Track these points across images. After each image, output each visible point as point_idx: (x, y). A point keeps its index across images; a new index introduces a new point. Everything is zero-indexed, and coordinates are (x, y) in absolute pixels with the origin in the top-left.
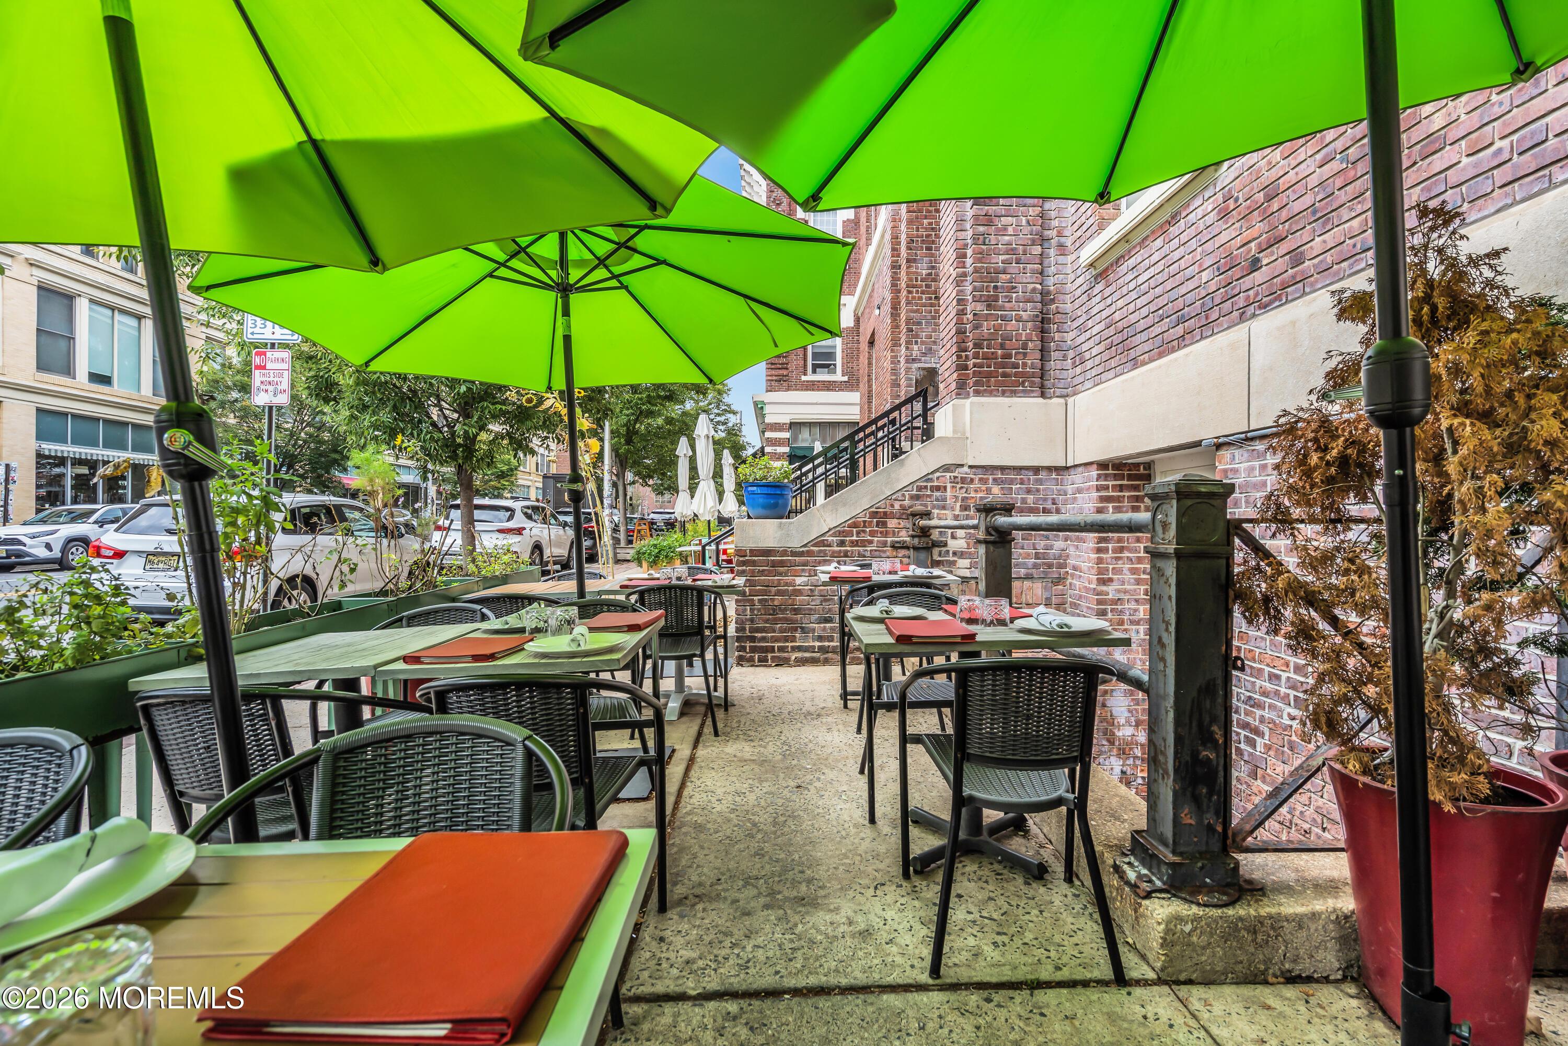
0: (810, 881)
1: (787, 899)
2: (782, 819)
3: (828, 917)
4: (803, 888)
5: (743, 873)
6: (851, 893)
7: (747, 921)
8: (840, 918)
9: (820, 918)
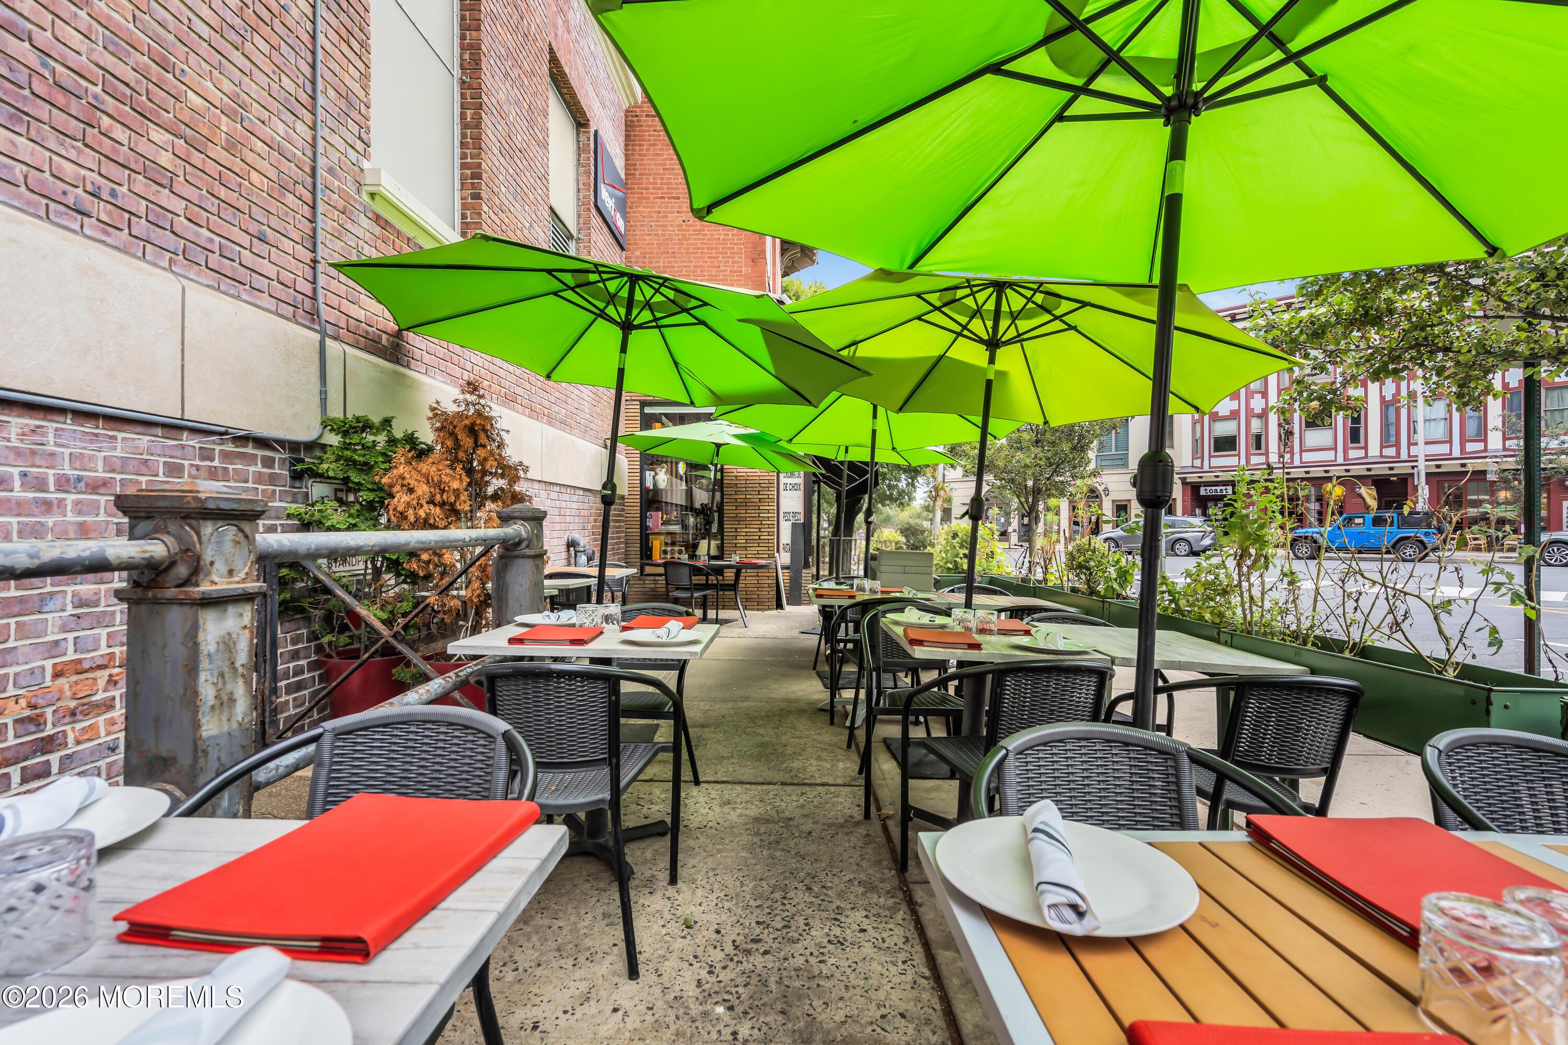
0: (757, 834)
1: (777, 823)
2: (777, 895)
3: (748, 812)
4: (762, 830)
5: (813, 841)
6: (726, 824)
7: (804, 812)
8: (738, 811)
9: (753, 811)
